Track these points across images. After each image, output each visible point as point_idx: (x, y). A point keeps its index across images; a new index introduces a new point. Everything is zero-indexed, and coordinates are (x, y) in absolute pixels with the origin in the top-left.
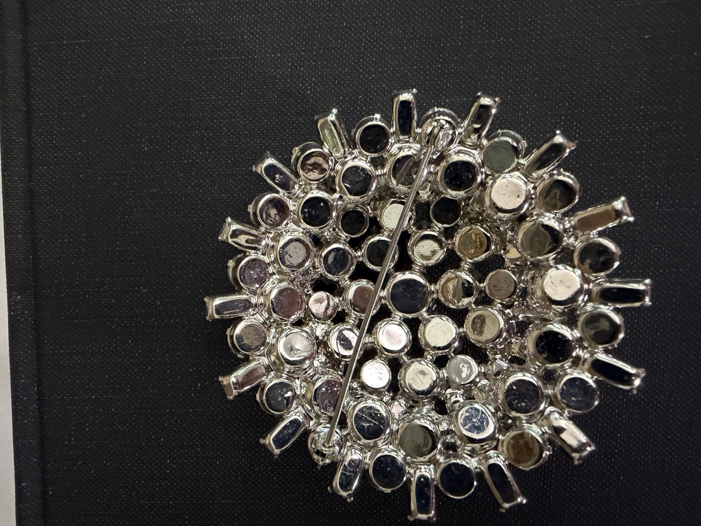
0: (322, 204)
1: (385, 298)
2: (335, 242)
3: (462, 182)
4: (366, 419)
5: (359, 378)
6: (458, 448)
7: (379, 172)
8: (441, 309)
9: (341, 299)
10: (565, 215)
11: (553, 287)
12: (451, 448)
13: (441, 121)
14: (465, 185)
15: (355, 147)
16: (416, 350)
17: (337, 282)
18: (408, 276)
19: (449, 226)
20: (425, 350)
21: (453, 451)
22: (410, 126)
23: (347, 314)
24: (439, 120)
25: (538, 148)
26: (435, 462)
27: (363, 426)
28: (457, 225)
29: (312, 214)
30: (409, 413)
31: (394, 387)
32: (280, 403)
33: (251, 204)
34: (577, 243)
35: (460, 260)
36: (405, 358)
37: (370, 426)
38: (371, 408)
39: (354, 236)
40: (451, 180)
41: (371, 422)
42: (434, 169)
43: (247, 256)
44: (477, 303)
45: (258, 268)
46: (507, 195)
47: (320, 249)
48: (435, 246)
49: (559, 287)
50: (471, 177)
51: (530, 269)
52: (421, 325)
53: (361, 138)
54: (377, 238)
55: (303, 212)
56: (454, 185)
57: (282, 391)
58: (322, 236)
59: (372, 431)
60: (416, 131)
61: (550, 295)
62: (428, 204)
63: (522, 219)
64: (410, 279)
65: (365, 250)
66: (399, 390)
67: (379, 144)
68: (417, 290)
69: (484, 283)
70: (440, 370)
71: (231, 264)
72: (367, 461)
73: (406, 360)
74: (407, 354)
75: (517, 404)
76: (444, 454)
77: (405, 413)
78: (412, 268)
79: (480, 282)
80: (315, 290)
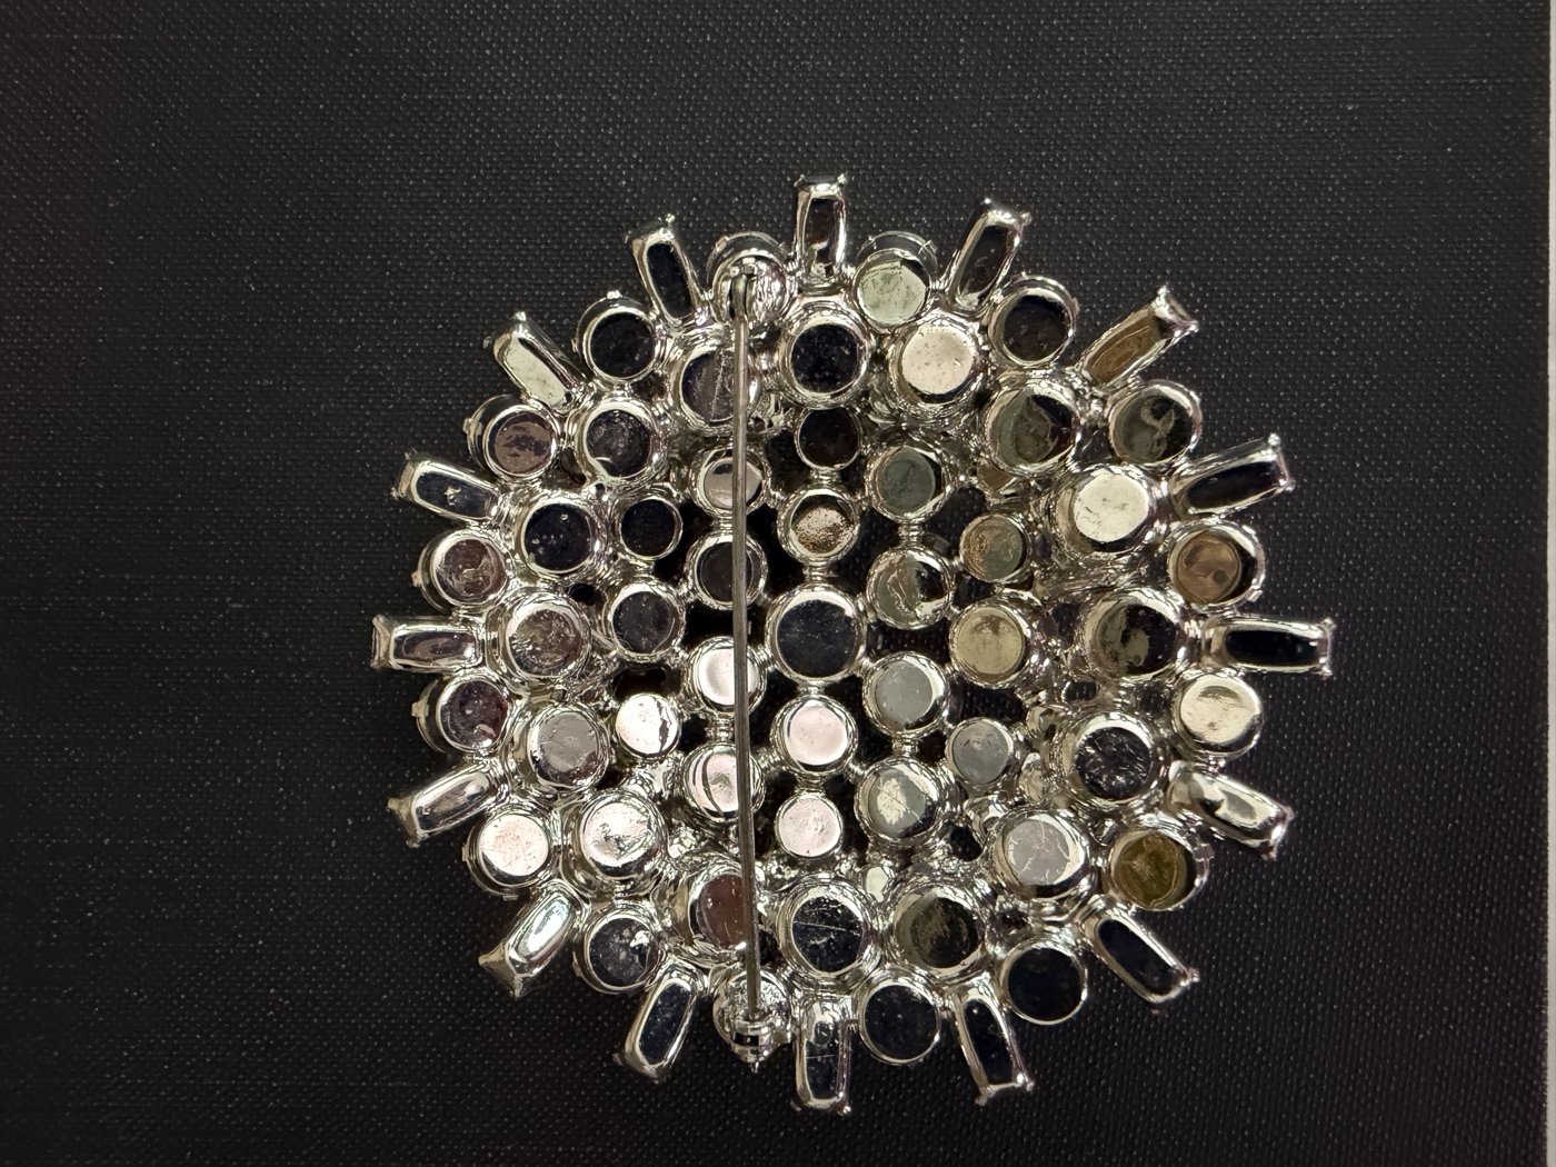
0: (565, 517)
1: (772, 661)
2: (626, 583)
3: (835, 370)
4: (817, 928)
5: (777, 846)
6: (1026, 916)
7: (659, 410)
8: (891, 641)
9: (681, 694)
10: (1064, 362)
11: (1093, 518)
12: (1011, 922)
13: (745, 261)
14: (843, 374)
15: (591, 376)
16: (873, 744)
17: (661, 663)
18: (801, 597)
19: (847, 464)
20: (890, 738)
21: (1018, 928)
22: (687, 293)
23: (706, 723)
24: (741, 259)
25: (960, 247)
26: (990, 964)
27: (816, 946)
28: (861, 457)
29: (552, 547)
30: (902, 881)
31: (856, 838)
32: (627, 965)
33: (415, 569)
34: (1107, 411)
35: (895, 526)
36: (857, 769)
37: (831, 940)
38: (818, 901)
39: (662, 556)
40: (810, 373)
41: (829, 931)
42: (770, 360)
43: (446, 683)
44: (960, 601)
45: (478, 699)
46: (934, 364)
47: (599, 609)
48: (833, 516)
49: (1104, 514)
50: (847, 352)
51: (1038, 494)
52: (864, 688)
53: (595, 352)
54: (710, 542)
55: (530, 548)
56: (821, 381)
57: (622, 937)
58: (594, 580)
59: (837, 948)
60: (702, 297)
61: (1092, 537)
62: (786, 436)
63: (982, 400)
64: (808, 603)
65: (693, 577)
66: (868, 841)
67: (636, 352)
68: (831, 620)
69: (958, 555)
70: (934, 766)
71: (420, 710)
72: (851, 1015)
73: (860, 772)
74: (858, 759)
75: (1108, 783)
76: (1001, 940)
77: (895, 885)
78: (803, 577)
79: (951, 558)
80: (621, 697)
